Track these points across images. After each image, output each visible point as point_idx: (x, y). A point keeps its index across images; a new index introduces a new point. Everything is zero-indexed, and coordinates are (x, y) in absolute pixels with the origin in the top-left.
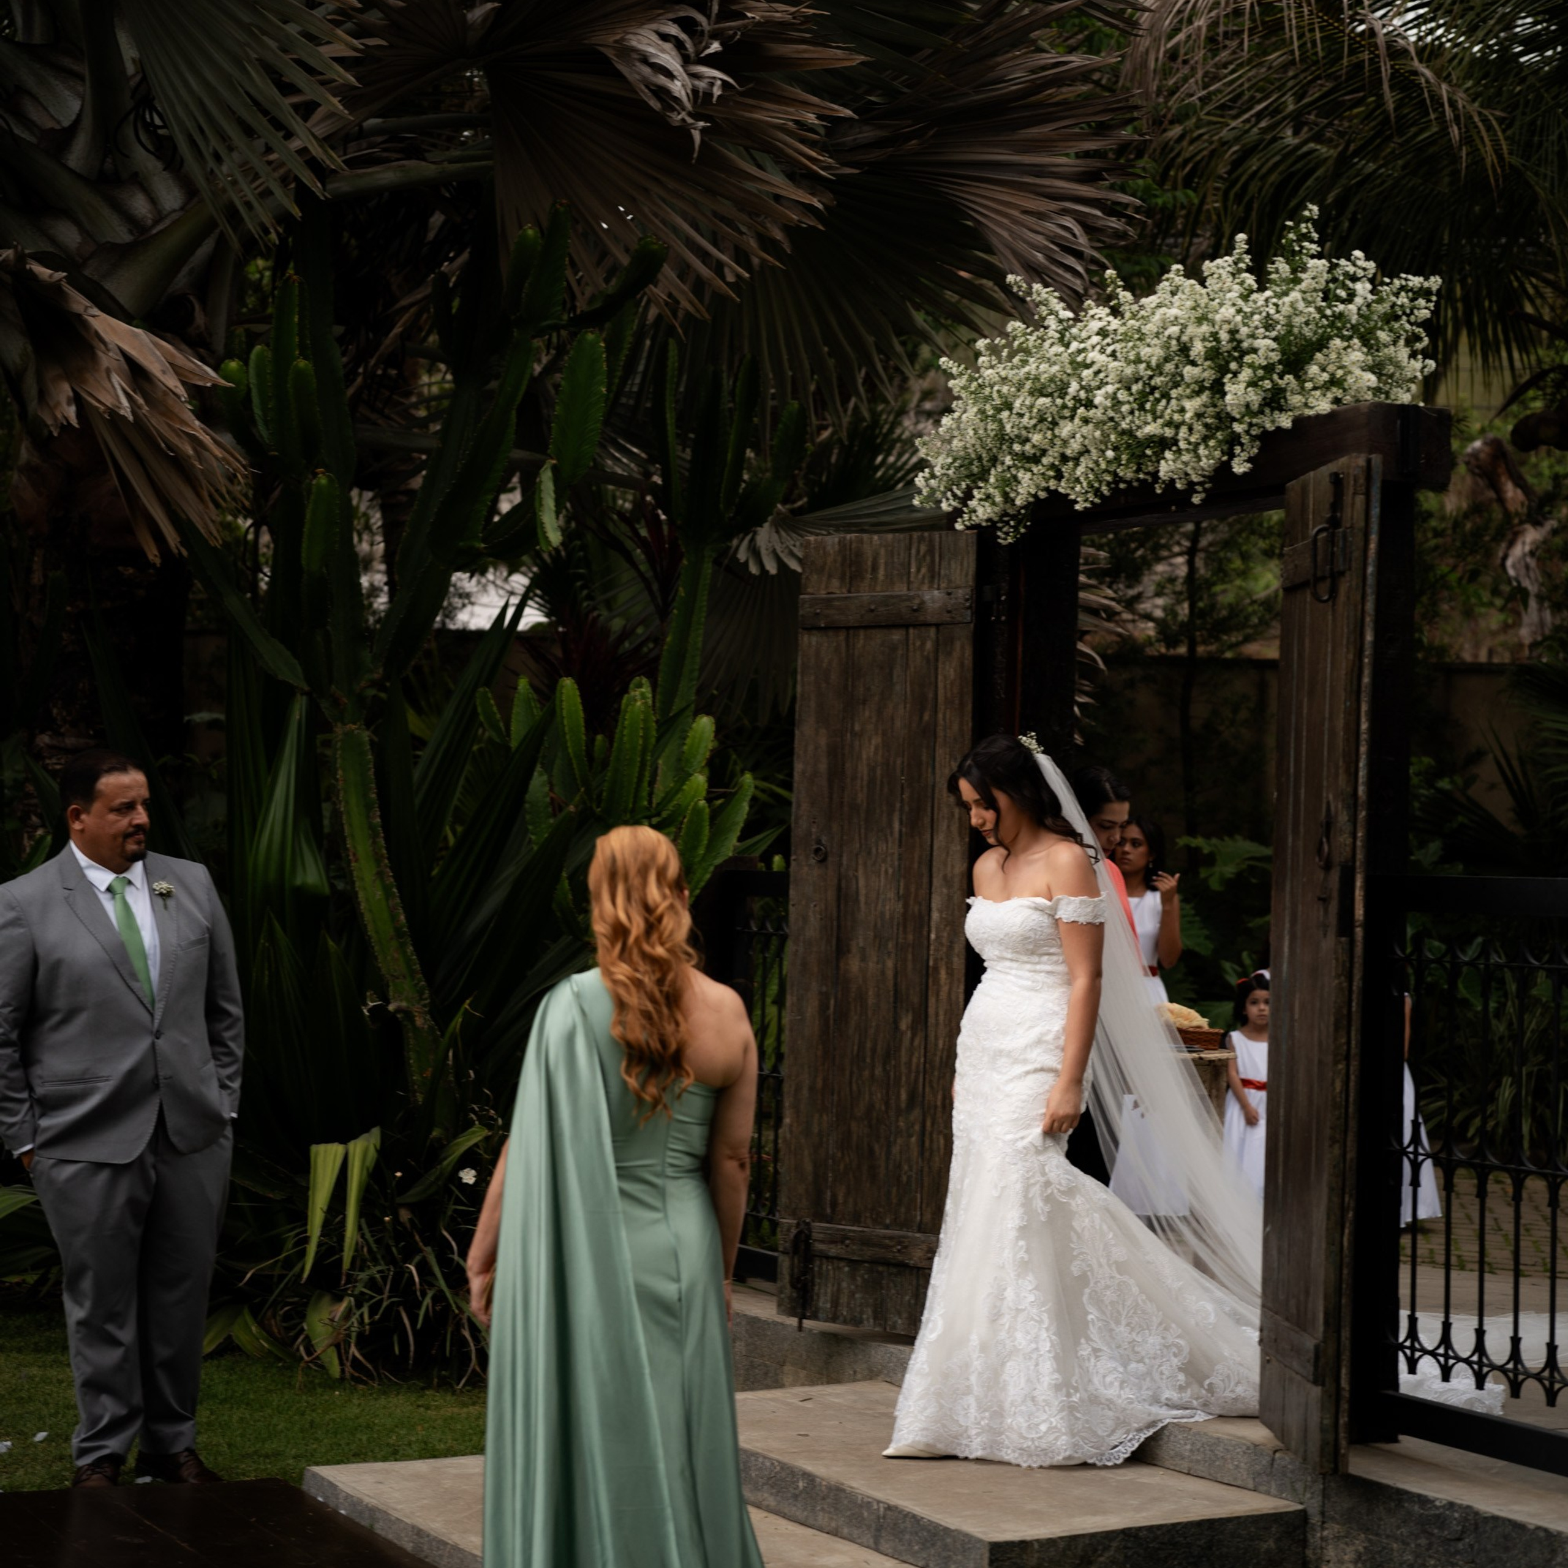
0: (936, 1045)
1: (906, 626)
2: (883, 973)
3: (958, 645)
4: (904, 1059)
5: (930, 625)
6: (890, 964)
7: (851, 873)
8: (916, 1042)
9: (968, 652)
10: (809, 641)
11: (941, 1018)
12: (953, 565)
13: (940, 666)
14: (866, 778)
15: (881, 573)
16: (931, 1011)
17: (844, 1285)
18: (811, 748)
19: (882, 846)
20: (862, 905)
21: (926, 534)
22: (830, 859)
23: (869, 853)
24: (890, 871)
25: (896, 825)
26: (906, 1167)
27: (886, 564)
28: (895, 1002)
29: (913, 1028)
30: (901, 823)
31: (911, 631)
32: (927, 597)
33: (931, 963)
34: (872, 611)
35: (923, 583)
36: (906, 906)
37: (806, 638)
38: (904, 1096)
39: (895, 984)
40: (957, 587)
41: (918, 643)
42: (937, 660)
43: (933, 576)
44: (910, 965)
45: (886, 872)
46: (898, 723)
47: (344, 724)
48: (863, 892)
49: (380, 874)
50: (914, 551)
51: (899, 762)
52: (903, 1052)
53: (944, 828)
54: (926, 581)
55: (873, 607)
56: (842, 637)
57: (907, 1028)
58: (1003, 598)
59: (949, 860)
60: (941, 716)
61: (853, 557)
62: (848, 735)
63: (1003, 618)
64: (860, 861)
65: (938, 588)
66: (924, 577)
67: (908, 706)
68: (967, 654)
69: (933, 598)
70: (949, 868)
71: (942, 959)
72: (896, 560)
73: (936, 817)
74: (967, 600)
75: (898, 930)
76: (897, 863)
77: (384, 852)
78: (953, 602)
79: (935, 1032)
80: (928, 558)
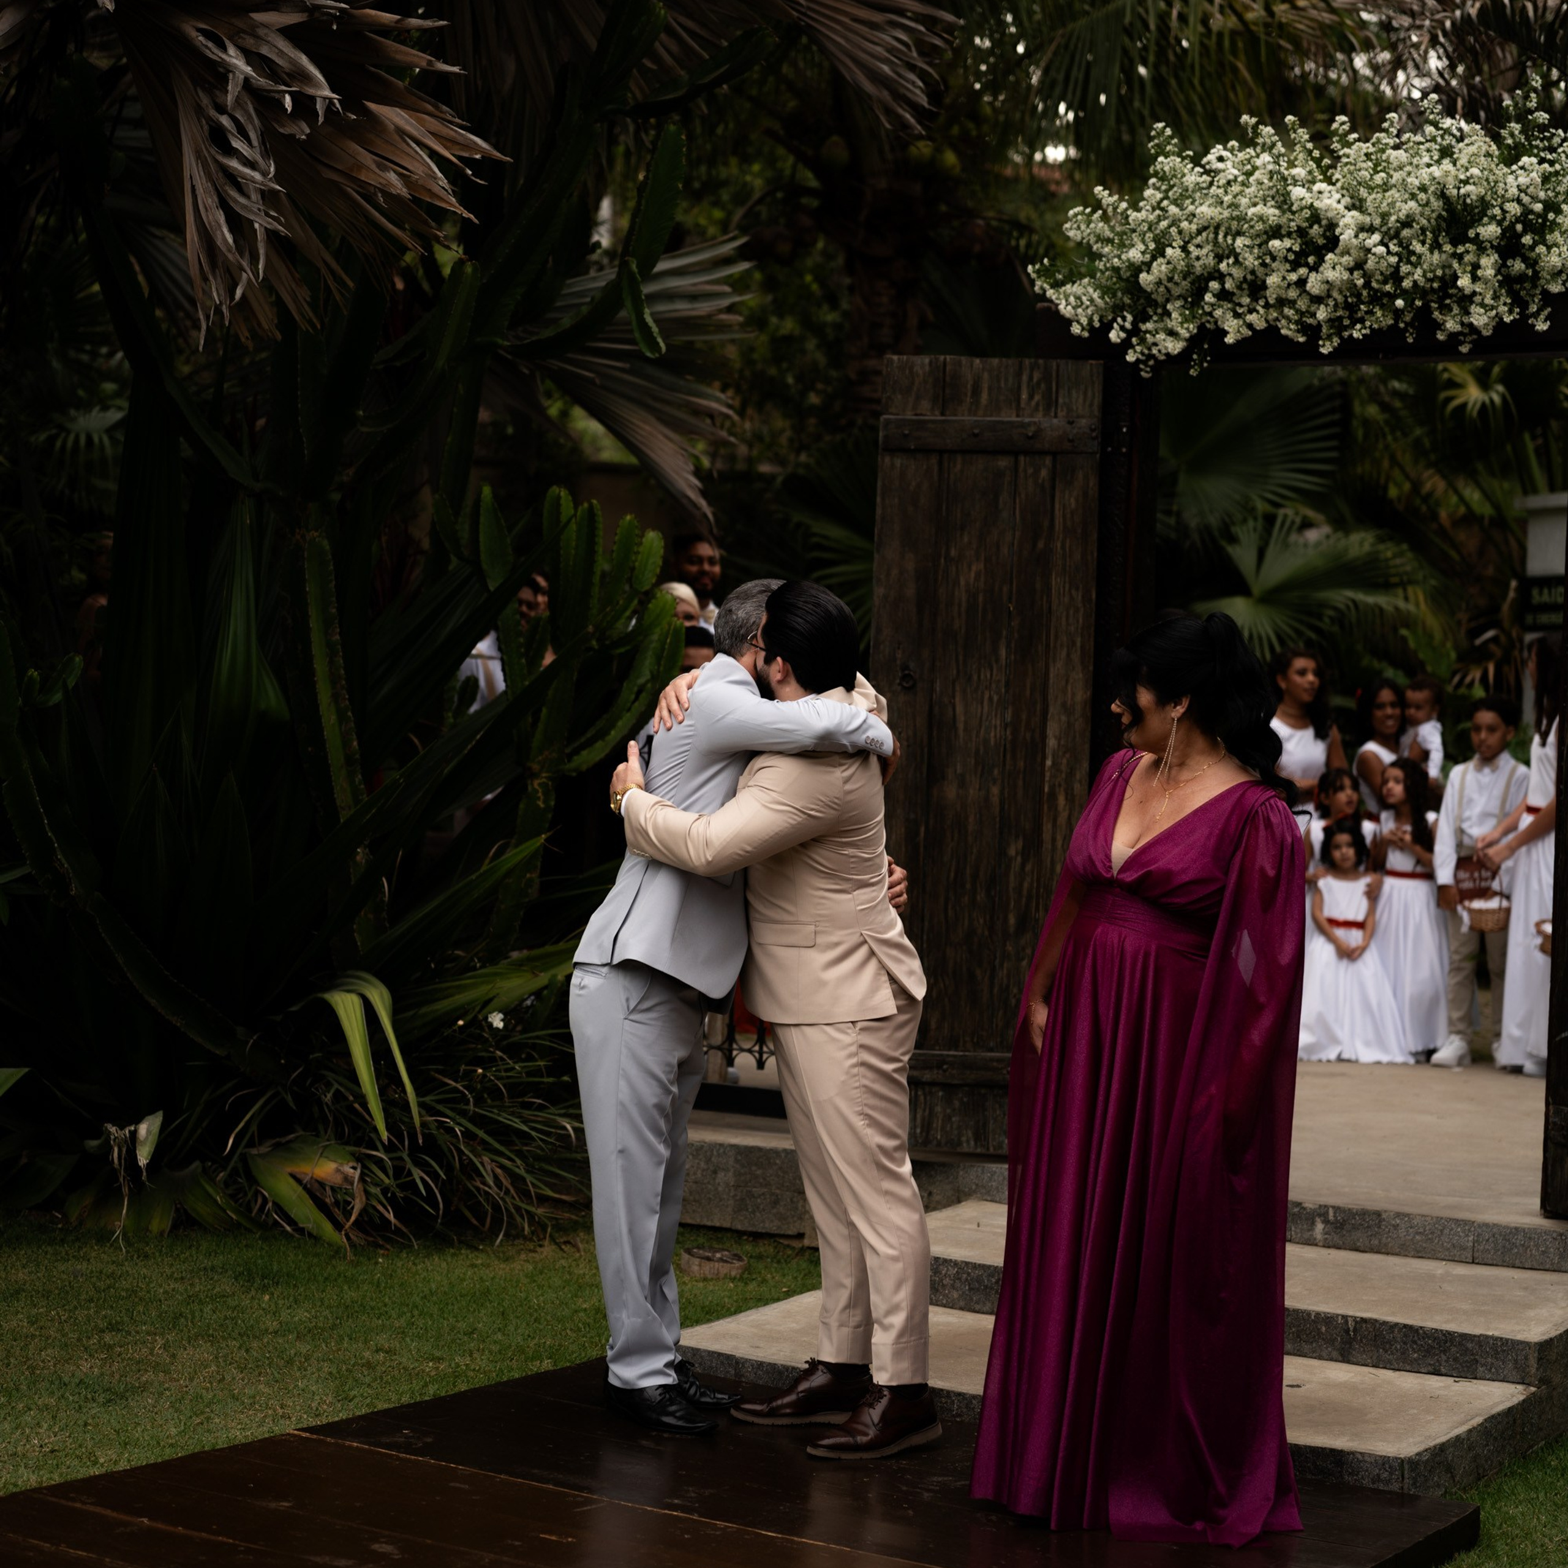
1: (1016, 453)
2: (987, 799)
3: (1080, 475)
4: (1012, 884)
5: (1043, 453)
6: (995, 790)
7: (945, 700)
8: (1028, 867)
9: (1093, 482)
10: (890, 465)
12: (1074, 394)
13: (1058, 494)
14: (964, 604)
15: (984, 397)
16: (1047, 836)
17: (938, 1109)
18: (895, 572)
19: (986, 674)
20: (961, 732)
21: (1041, 361)
22: (919, 685)
23: (969, 679)
24: (995, 698)
25: (1003, 652)
26: (1015, 991)
27: (990, 389)
28: (1002, 828)
29: (1025, 854)
30: (1008, 652)
31: (1022, 458)
32: (1045, 424)
33: (1046, 789)
34: (976, 435)
35: (1036, 409)
36: (1015, 733)
37: (887, 460)
38: (1012, 920)
39: (1002, 811)
40: (1079, 417)
41: (1030, 471)
42: (1053, 488)
43: (1050, 404)
44: (1020, 793)
45: (991, 699)
46: (1005, 551)
47: (308, 531)
48: (961, 719)
49: (335, 697)
50: (1025, 378)
51: (1005, 589)
52: (1012, 877)
53: (1064, 653)
54: (1041, 408)
55: (976, 431)
56: (934, 461)
57: (1017, 854)
58: (1125, 430)
59: (1069, 688)
60: (1059, 545)
61: (948, 379)
62: (942, 561)
63: (1124, 450)
64: (958, 688)
65: (1056, 416)
66: (1037, 404)
67: (1018, 534)
68: (1091, 484)
69: (1053, 425)
70: (1070, 696)
71: (1060, 785)
72: (1003, 385)
73: (1052, 645)
74: (1093, 430)
75: (1004, 756)
76: (1003, 690)
77: (342, 672)
78: (1075, 431)
79: (1052, 857)
80: (1043, 386)
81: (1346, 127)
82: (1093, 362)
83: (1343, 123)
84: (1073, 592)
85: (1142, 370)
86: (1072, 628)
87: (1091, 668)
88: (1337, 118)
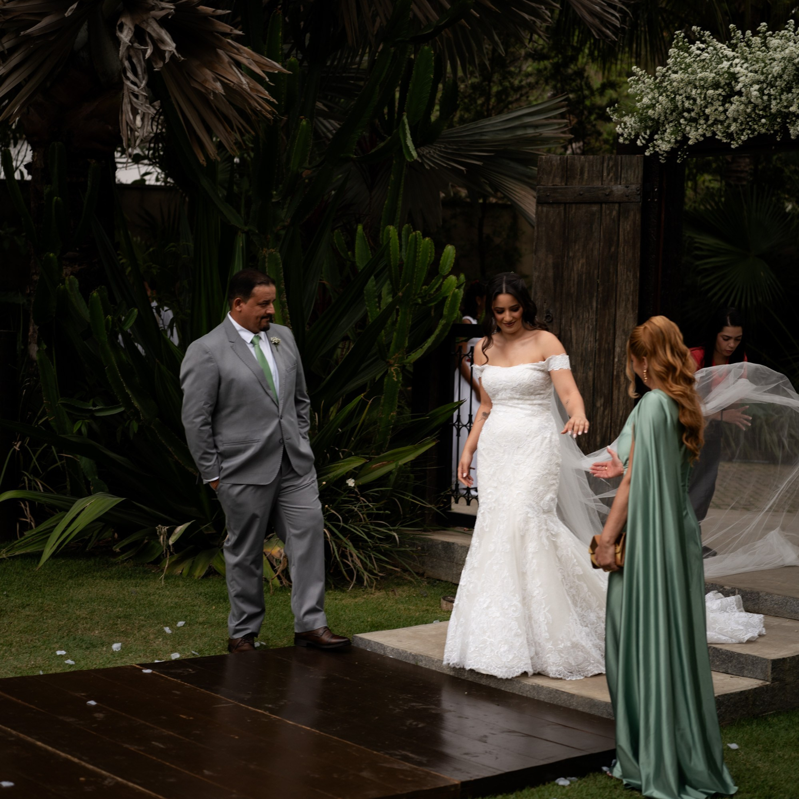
0: (618, 414)
1: (601, 203)
2: (586, 378)
3: (632, 213)
4: (599, 420)
5: (614, 203)
6: (591, 374)
7: (567, 328)
8: (606, 412)
9: (638, 217)
10: (541, 210)
11: (621, 400)
12: (629, 172)
13: (621, 223)
14: (576, 280)
15: (586, 175)
16: (615, 397)
18: (543, 264)
19: (586, 315)
20: (574, 344)
22: (554, 321)
23: (578, 318)
24: (591, 327)
25: (594, 304)
27: (589, 171)
28: (593, 393)
29: (605, 406)
30: (597, 304)
31: (604, 206)
32: (615, 188)
33: (615, 373)
34: (581, 195)
35: (611, 181)
36: (600, 344)
37: (540, 208)
38: (598, 439)
39: (594, 384)
40: (632, 184)
41: (608, 212)
42: (619, 220)
43: (617, 178)
44: (602, 375)
45: (588, 327)
46: (596, 253)
47: (269, 249)
48: (574, 338)
50: (605, 165)
51: (596, 272)
52: (598, 418)
53: (624, 304)
54: (613, 180)
55: (582, 193)
56: (562, 208)
57: (601, 405)
58: (656, 190)
59: (626, 322)
60: (621, 249)
61: (568, 167)
62: (566, 258)
63: (656, 200)
64: (573, 322)
65: (620, 184)
66: (611, 178)
67: (602, 244)
68: (637, 218)
69: (618, 189)
70: (626, 326)
71: (621, 371)
72: (595, 169)
73: (618, 300)
74: (638, 191)
75: (595, 356)
76: (594, 323)
77: (288, 316)
78: (629, 191)
79: (618, 407)
80: (614, 168)
81: (764, 29)
82: (639, 156)
83: (764, 26)
84: (628, 273)
85: (660, 159)
86: (628, 292)
87: (637, 312)
88: (761, 24)
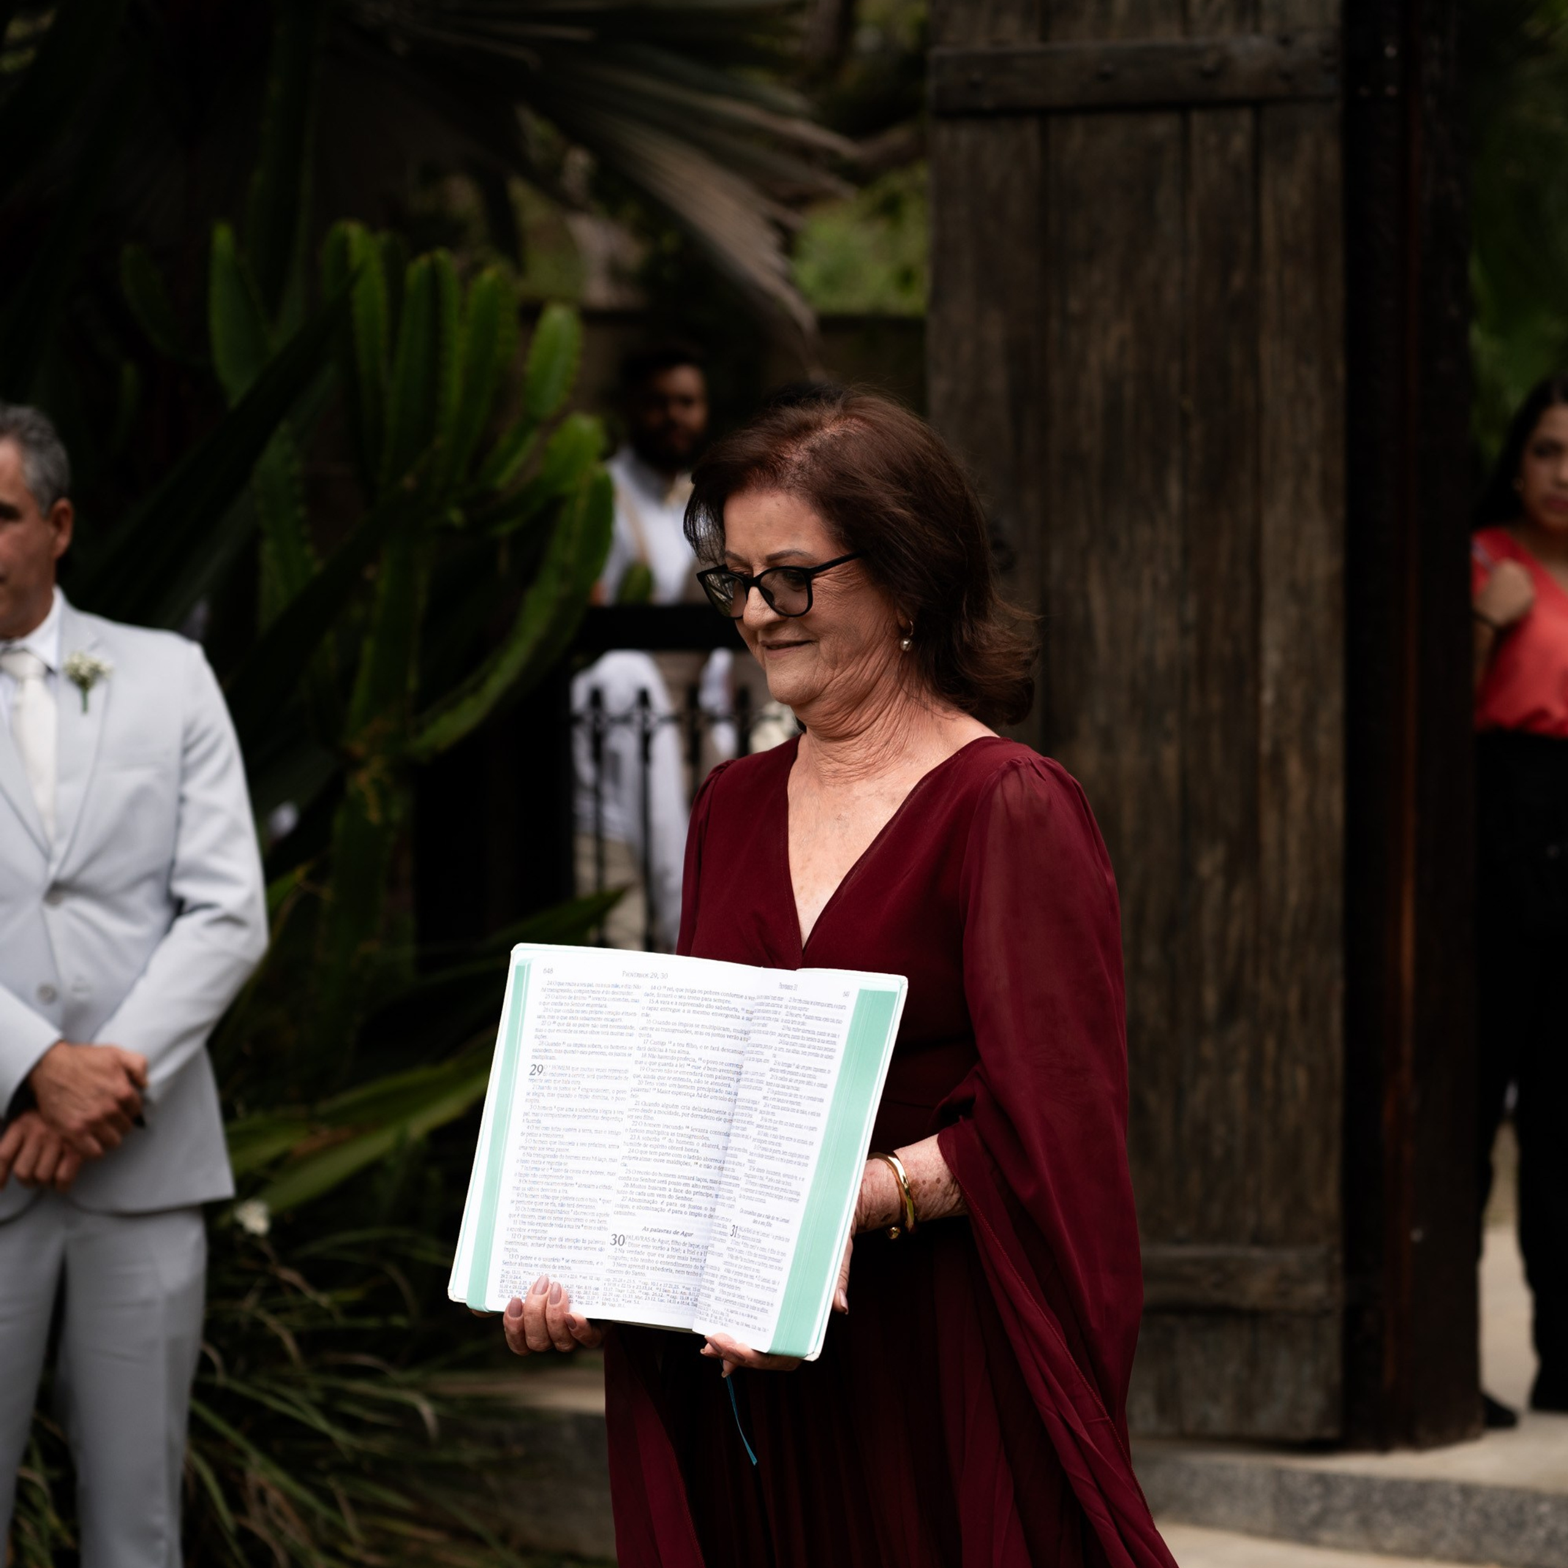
1: (1183, 108)
2: (1154, 772)
3: (1306, 142)
4: (1208, 925)
5: (1233, 103)
6: (1170, 755)
7: (1071, 586)
8: (1236, 899)
9: (1335, 152)
13: (1266, 182)
14: (1098, 403)
16: (1269, 836)
18: (967, 349)
19: (1144, 533)
20: (1101, 646)
22: (1020, 560)
23: (1113, 546)
24: (1164, 579)
25: (1174, 491)
26: (1220, 1130)
28: (1184, 824)
29: (1231, 872)
31: (1195, 117)
32: (1236, 47)
33: (1265, 748)
34: (1105, 77)
35: (1220, 19)
36: (1203, 644)
37: (945, 137)
38: (1211, 998)
39: (1184, 793)
40: (1302, 28)
41: (1212, 140)
42: (1257, 170)
44: (1215, 756)
45: (1154, 581)
46: (1171, 295)
48: (1101, 620)
51: (1175, 369)
52: (1206, 918)
53: (1289, 487)
54: (1228, 16)
55: (1108, 68)
56: (1031, 130)
57: (1214, 873)
58: (1390, 51)
59: (1301, 553)
60: (1271, 279)
62: (1055, 322)
63: (1392, 91)
64: (1092, 563)
65: (1258, 31)
66: (1221, 10)
67: (1193, 262)
68: (1331, 157)
69: (1251, 47)
70: (1302, 568)
73: (1265, 473)
74: (1327, 54)
75: (1185, 688)
76: (1178, 563)
78: (1294, 58)
84: (1302, 369)
86: (1303, 438)
